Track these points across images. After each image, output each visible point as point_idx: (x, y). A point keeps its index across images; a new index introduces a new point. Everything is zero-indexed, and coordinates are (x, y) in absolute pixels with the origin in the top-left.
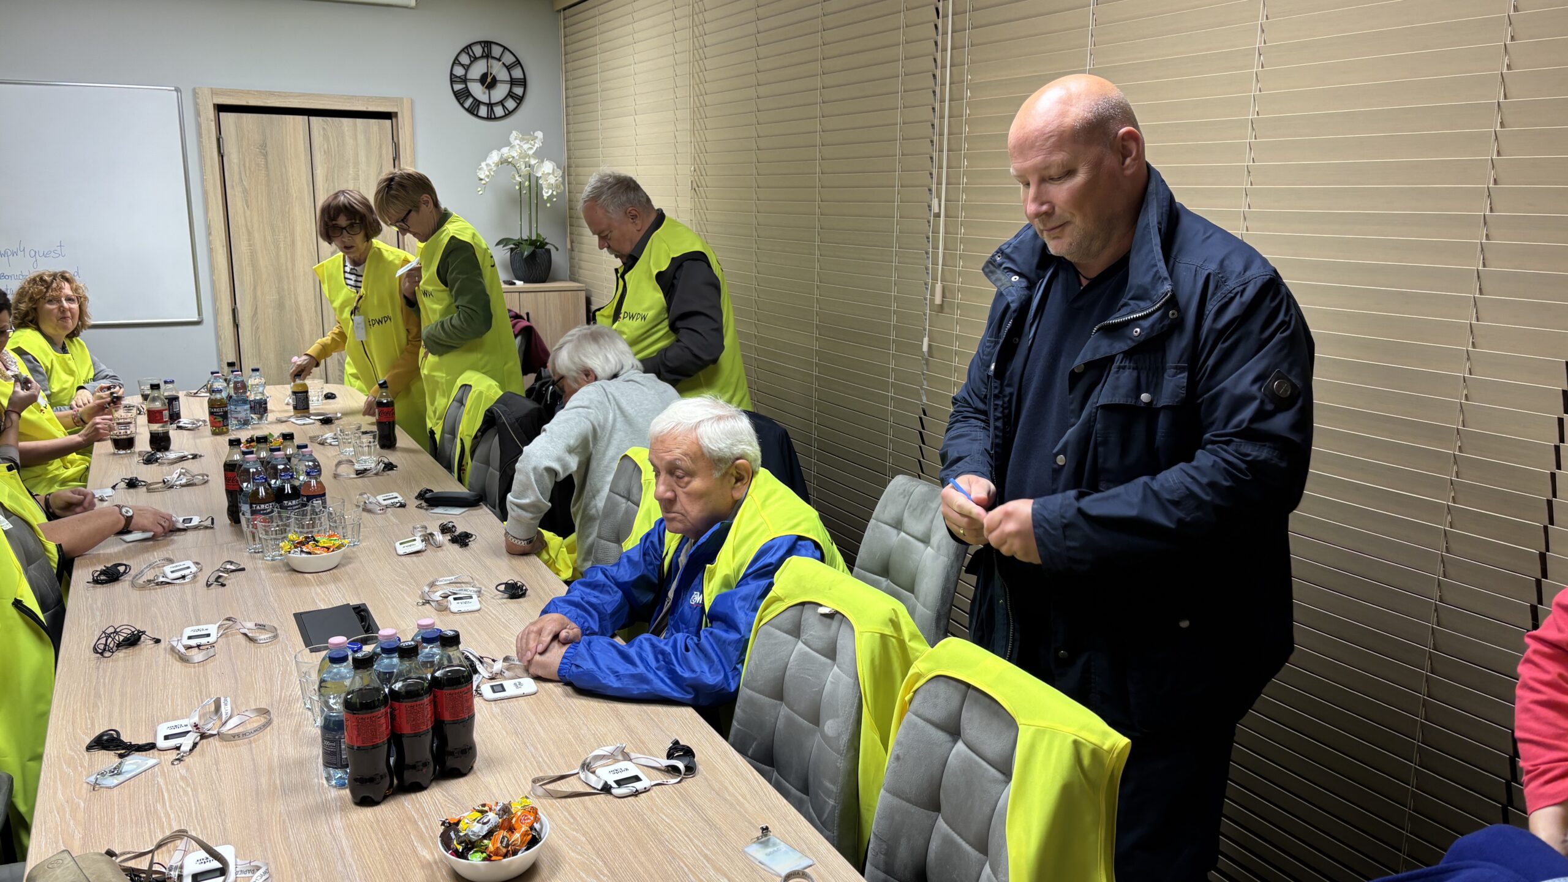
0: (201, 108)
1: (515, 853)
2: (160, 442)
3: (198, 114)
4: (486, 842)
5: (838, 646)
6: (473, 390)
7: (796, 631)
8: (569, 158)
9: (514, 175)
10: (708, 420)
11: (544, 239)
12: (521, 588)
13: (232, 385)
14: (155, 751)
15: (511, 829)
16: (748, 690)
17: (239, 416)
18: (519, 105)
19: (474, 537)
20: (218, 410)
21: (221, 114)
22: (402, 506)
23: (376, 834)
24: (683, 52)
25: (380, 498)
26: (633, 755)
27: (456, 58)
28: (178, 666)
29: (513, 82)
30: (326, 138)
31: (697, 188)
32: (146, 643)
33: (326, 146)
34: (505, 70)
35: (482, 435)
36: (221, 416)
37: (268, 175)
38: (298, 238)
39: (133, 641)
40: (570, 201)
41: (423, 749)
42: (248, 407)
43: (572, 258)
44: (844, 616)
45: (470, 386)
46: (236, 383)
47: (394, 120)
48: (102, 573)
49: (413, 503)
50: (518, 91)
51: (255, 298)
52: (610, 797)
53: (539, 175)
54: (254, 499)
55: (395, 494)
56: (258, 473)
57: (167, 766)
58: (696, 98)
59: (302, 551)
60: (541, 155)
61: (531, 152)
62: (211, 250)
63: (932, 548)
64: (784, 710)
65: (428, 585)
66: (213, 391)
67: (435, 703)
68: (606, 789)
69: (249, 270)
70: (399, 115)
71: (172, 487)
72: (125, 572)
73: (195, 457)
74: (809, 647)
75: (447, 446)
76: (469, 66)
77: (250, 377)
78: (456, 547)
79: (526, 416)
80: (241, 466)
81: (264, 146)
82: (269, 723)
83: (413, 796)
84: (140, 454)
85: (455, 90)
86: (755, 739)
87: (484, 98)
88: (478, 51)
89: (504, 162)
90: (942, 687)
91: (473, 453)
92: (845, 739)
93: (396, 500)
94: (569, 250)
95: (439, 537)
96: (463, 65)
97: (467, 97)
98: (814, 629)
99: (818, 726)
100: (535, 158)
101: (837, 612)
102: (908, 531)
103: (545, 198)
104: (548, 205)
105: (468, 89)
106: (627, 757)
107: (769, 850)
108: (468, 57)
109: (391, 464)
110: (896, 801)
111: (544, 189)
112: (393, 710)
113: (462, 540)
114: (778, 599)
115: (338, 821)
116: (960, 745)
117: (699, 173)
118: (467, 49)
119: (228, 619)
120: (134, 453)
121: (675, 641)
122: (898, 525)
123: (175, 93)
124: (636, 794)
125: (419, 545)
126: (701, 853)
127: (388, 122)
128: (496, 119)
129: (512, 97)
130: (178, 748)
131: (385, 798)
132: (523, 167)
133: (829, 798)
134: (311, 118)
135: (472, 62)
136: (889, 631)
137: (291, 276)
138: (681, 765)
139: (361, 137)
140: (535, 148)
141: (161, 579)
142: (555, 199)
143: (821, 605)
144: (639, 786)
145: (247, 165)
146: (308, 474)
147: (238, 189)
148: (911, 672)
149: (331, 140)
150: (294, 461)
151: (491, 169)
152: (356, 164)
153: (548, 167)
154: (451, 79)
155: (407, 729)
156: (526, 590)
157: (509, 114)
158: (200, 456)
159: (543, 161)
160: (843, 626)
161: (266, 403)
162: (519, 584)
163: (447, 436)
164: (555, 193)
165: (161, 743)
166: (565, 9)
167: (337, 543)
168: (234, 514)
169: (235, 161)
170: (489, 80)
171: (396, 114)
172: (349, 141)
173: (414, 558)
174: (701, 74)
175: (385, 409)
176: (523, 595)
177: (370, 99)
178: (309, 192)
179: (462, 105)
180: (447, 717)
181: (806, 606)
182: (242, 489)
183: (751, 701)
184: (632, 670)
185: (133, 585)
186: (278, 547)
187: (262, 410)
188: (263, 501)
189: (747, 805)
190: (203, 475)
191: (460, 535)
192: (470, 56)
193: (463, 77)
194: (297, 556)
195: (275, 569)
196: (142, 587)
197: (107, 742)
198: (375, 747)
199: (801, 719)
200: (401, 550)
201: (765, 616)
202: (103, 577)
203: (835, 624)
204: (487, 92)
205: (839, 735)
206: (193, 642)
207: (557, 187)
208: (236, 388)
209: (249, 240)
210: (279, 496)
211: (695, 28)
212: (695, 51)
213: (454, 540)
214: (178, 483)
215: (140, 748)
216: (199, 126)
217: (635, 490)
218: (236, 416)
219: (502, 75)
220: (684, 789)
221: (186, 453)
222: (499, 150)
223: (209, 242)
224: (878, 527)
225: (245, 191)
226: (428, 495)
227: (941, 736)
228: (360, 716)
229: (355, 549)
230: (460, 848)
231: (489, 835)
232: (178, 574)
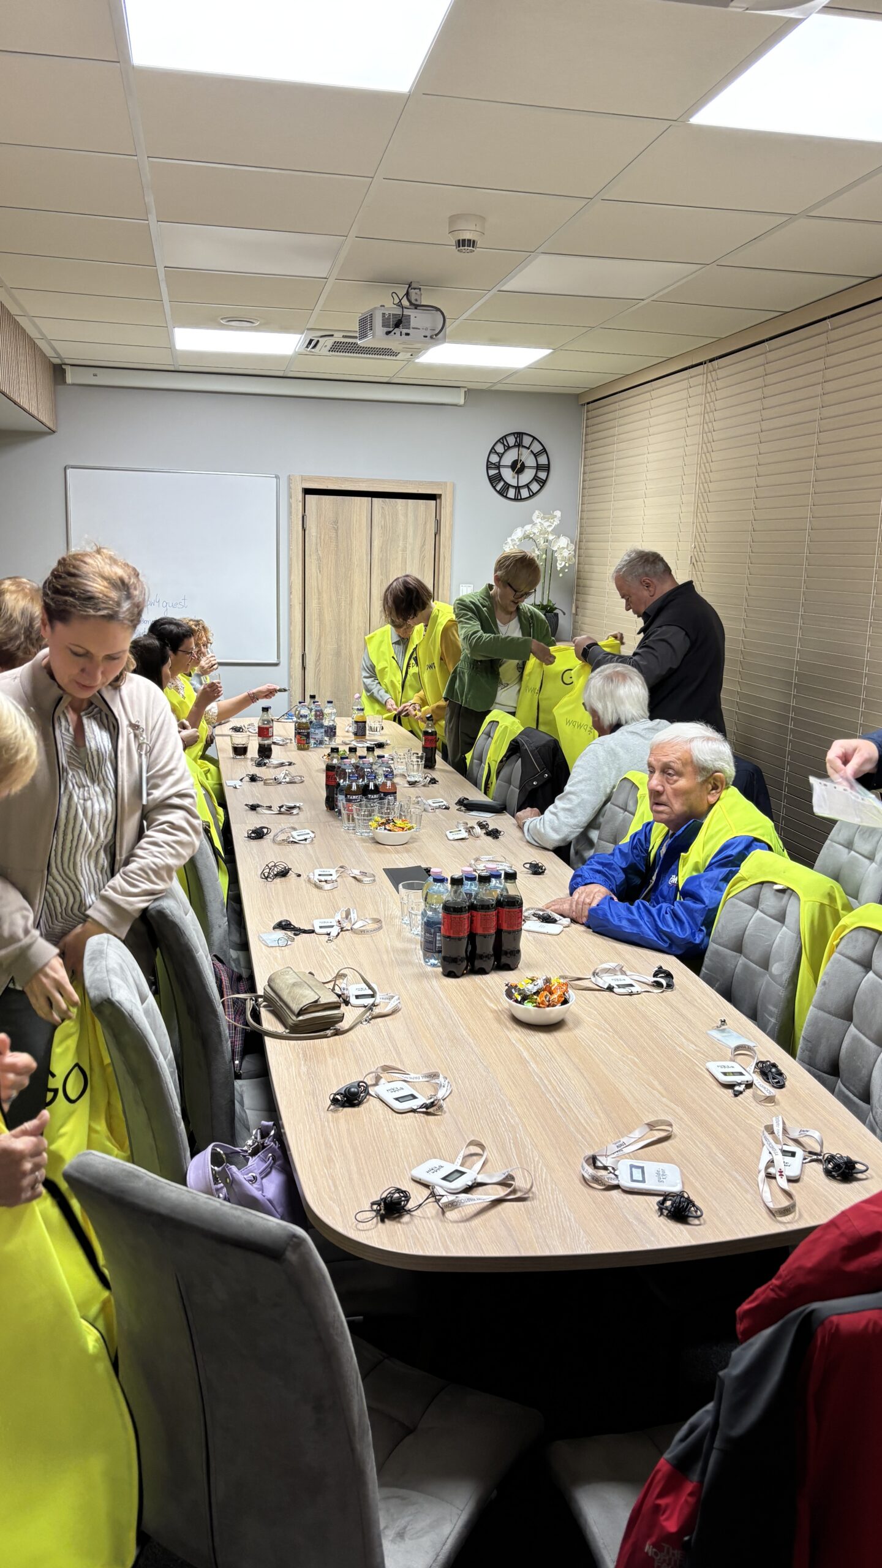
0: (293, 491)
1: (554, 1006)
2: (265, 752)
3: (290, 497)
4: (535, 997)
5: (787, 912)
6: (500, 725)
7: (755, 903)
8: (581, 534)
9: (534, 549)
10: (701, 737)
11: (554, 605)
12: (541, 867)
13: (313, 713)
14: (314, 934)
15: (551, 993)
16: (715, 945)
17: (317, 737)
18: (542, 487)
19: (502, 833)
20: (303, 731)
21: (307, 496)
22: (447, 808)
23: (460, 993)
24: (693, 445)
25: (430, 802)
26: (628, 973)
27: (493, 448)
28: (315, 890)
29: (539, 468)
30: (384, 516)
31: (695, 563)
32: (292, 875)
33: (383, 523)
34: (532, 456)
35: (507, 760)
36: (305, 735)
37: (337, 546)
38: (356, 599)
39: (284, 873)
40: (578, 571)
41: (487, 946)
42: (323, 730)
43: (575, 622)
44: (793, 891)
45: (498, 722)
46: (316, 711)
47: (438, 501)
48: (253, 832)
49: (454, 808)
50: (542, 475)
51: (320, 646)
52: (612, 994)
53: (555, 549)
54: (348, 791)
55: (441, 800)
56: (352, 773)
57: (324, 943)
58: (701, 485)
59: (385, 829)
60: (558, 532)
61: (550, 529)
62: (290, 606)
63: (876, 863)
64: (742, 960)
65: (474, 859)
66: (301, 716)
67: (498, 915)
68: (610, 989)
69: (317, 623)
70: (443, 497)
71: (280, 783)
72: (267, 833)
73: (290, 764)
74: (765, 913)
75: (475, 768)
76: (503, 454)
77: (326, 708)
78: (490, 838)
79: (544, 745)
80: (339, 767)
81: (336, 522)
82: (380, 928)
83: (480, 976)
84: (252, 760)
85: (490, 475)
86: (718, 980)
87: (513, 482)
88: (511, 441)
89: (527, 537)
90: (861, 935)
91: (498, 773)
92: (786, 976)
93: (442, 804)
94: (574, 614)
95: (478, 830)
96: (498, 454)
97: (500, 481)
98: (769, 900)
99: (767, 970)
100: (553, 534)
101: (789, 888)
102: (858, 850)
103: (559, 569)
104: (561, 575)
105: (500, 474)
106: (623, 973)
107: (724, 1034)
108: (502, 446)
109: (434, 779)
110: (821, 1013)
111: (559, 562)
112: (472, 916)
113: (494, 834)
114: (743, 879)
115: (434, 982)
116: (871, 974)
117: (698, 550)
118: (502, 440)
119: (342, 867)
120: (247, 759)
121: (661, 908)
122: (849, 845)
123: (275, 479)
124: (631, 994)
125: (464, 834)
126: (676, 1030)
127: (433, 502)
128: (522, 499)
129: (537, 481)
130: (329, 934)
131: (463, 975)
132: (542, 542)
133: (772, 1017)
134: (374, 499)
135: (505, 451)
136: (826, 902)
137: (348, 629)
138: (664, 982)
139: (411, 515)
140: (553, 526)
141: (292, 839)
142: (566, 570)
143: (776, 884)
144: (634, 990)
145: (322, 537)
146: (386, 776)
147: (314, 557)
148: (841, 923)
149: (387, 517)
150: (374, 767)
151: (515, 544)
152: (405, 538)
153: (563, 541)
154: (487, 465)
155: (480, 931)
156: (545, 869)
157: (533, 495)
158: (294, 764)
159: (559, 537)
160: (792, 898)
161: (335, 729)
162: (540, 865)
163: (475, 761)
164: (567, 565)
165: (318, 930)
166: (588, 403)
167: (409, 825)
168: (331, 804)
169: (314, 534)
170: (519, 466)
171: (440, 495)
172: (401, 518)
173: (460, 842)
174: (707, 465)
175: (430, 737)
176: (542, 873)
177: (421, 483)
178: (367, 560)
179: (494, 488)
180: (505, 927)
181: (765, 885)
182: (339, 784)
183: (717, 953)
184: (630, 916)
185: (274, 841)
186: (367, 827)
187: (332, 734)
188: (355, 793)
189: (710, 1011)
190: (301, 777)
191: (492, 831)
192: (504, 445)
193: (497, 464)
194: (381, 831)
195: (364, 840)
196: (279, 844)
197: (285, 926)
198: (460, 939)
199: (755, 966)
200: (451, 837)
201: (732, 891)
202: (253, 835)
203: (786, 897)
204: (516, 476)
205: (781, 975)
206: (323, 878)
207: (569, 559)
208: (316, 715)
209: (319, 599)
210: (365, 791)
211: (705, 425)
212: (704, 445)
213: (488, 834)
214: (284, 780)
215: (305, 932)
216: (290, 506)
217: (631, 803)
218: (314, 736)
219: (530, 461)
220: (666, 997)
221: (284, 761)
222: (523, 527)
223: (290, 600)
224: (832, 846)
225: (319, 559)
226: (465, 802)
227: (857, 968)
228: (453, 916)
229: (417, 833)
230: (519, 998)
231: (537, 993)
232: (302, 838)
